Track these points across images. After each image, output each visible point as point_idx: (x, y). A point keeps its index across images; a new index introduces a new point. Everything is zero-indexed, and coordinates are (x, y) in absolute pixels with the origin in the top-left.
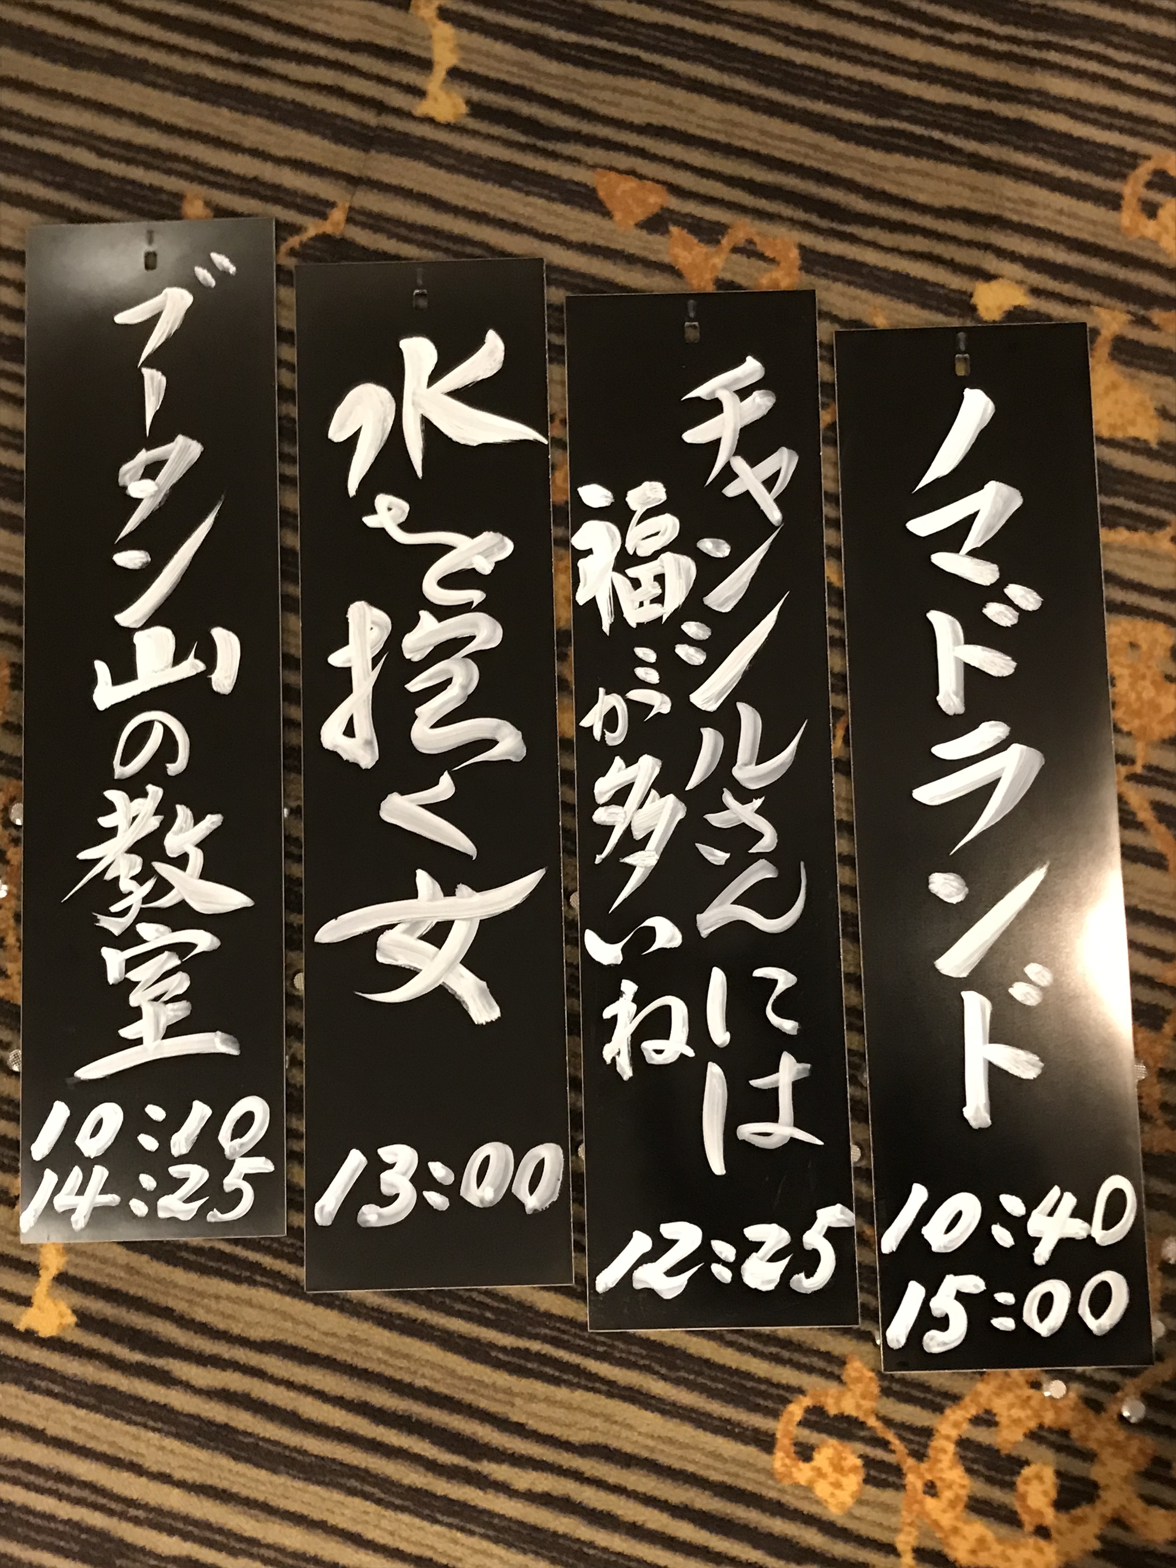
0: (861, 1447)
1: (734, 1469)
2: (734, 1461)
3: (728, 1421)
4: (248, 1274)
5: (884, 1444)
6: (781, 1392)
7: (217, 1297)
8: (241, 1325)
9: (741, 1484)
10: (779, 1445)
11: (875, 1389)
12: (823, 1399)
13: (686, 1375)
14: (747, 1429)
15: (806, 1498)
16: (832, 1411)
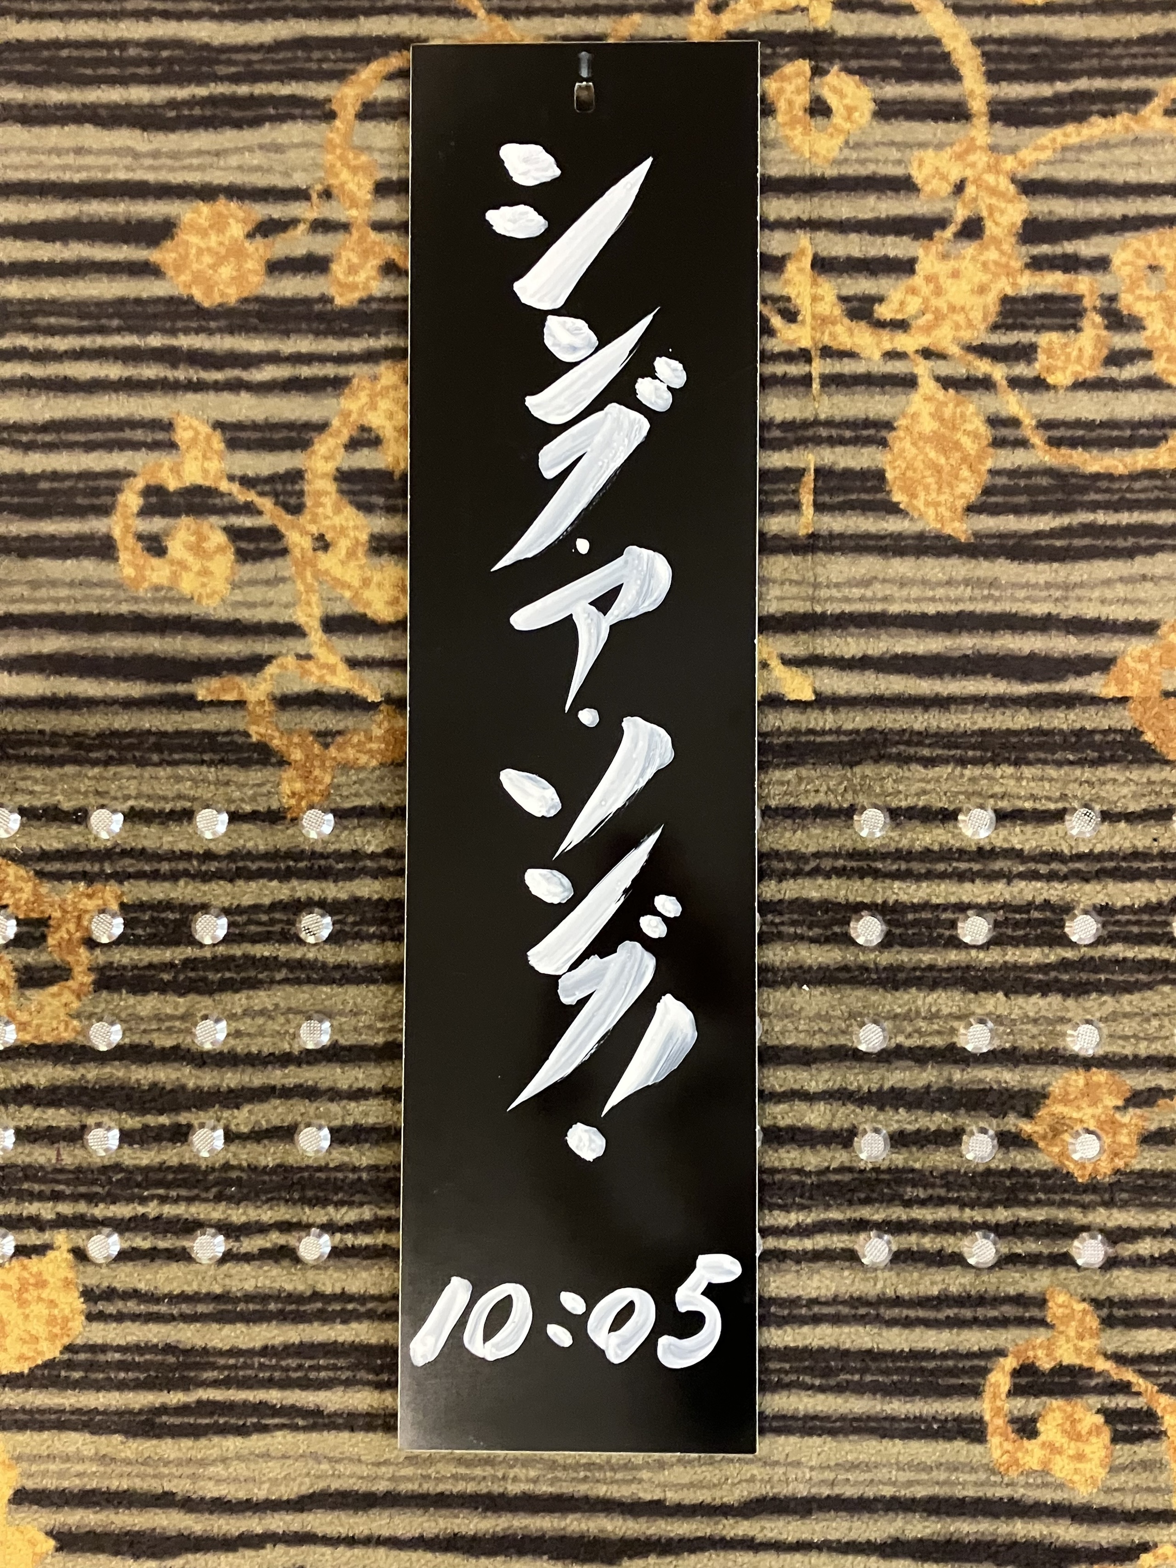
0: (1095, 1401)
1: (943, 1476)
2: (939, 1465)
3: (919, 1419)
4: (255, 1420)
5: (1125, 1388)
6: (976, 1362)
7: (224, 1460)
8: (266, 1486)
9: (959, 1492)
10: (990, 1429)
11: (1093, 1322)
12: (1031, 1354)
13: (849, 1377)
14: (946, 1420)
15: (1045, 1485)
16: (1046, 1364)
